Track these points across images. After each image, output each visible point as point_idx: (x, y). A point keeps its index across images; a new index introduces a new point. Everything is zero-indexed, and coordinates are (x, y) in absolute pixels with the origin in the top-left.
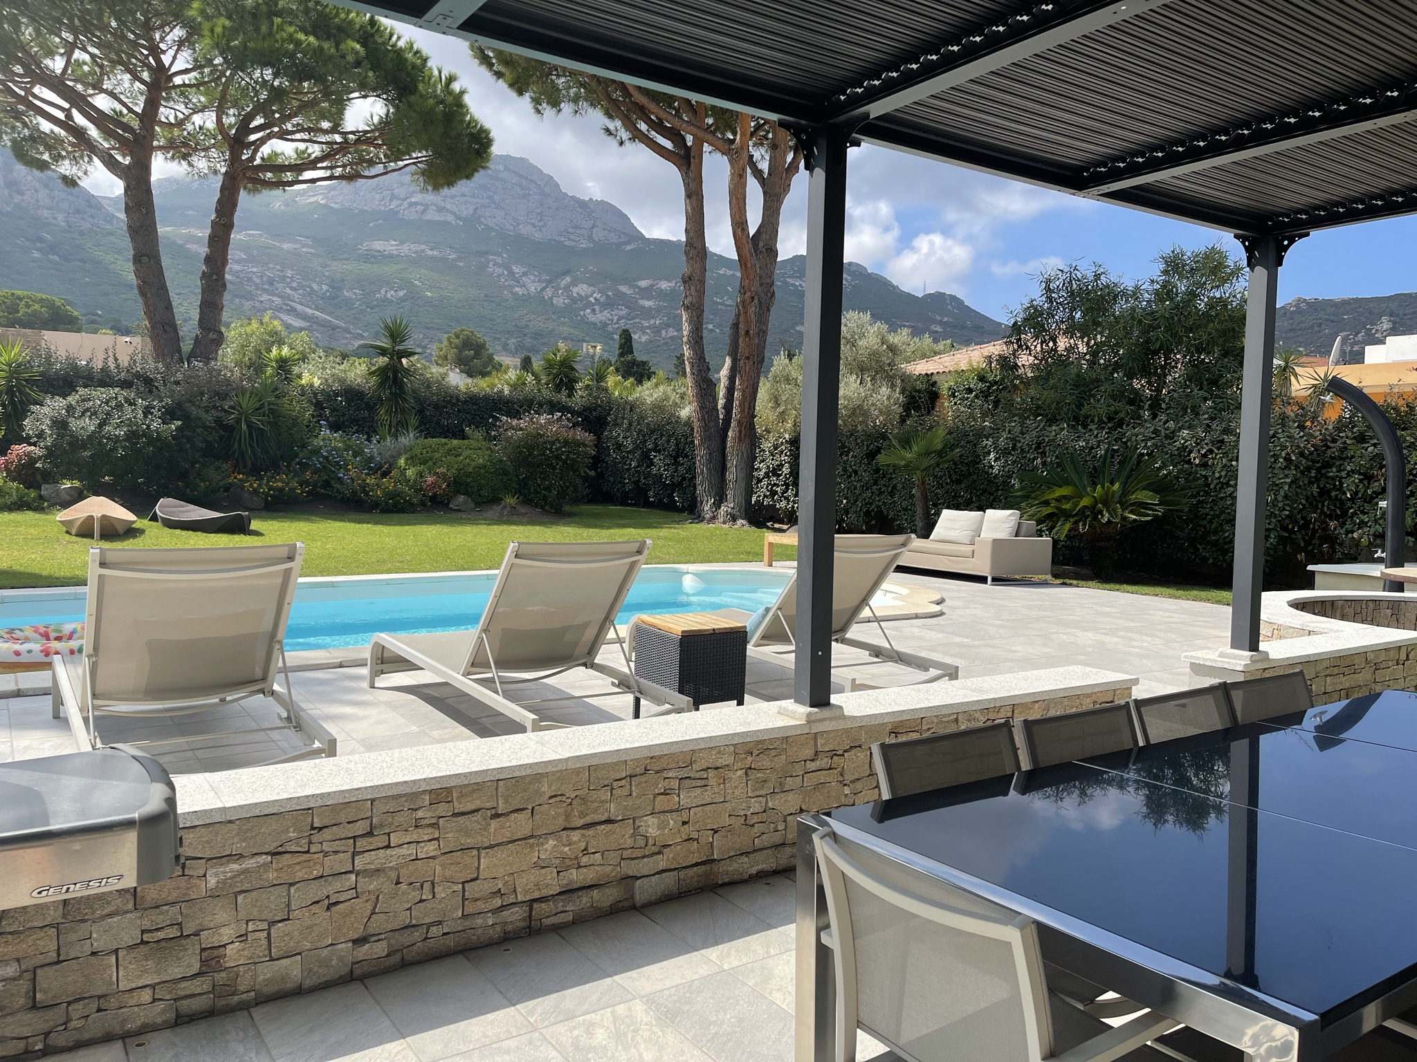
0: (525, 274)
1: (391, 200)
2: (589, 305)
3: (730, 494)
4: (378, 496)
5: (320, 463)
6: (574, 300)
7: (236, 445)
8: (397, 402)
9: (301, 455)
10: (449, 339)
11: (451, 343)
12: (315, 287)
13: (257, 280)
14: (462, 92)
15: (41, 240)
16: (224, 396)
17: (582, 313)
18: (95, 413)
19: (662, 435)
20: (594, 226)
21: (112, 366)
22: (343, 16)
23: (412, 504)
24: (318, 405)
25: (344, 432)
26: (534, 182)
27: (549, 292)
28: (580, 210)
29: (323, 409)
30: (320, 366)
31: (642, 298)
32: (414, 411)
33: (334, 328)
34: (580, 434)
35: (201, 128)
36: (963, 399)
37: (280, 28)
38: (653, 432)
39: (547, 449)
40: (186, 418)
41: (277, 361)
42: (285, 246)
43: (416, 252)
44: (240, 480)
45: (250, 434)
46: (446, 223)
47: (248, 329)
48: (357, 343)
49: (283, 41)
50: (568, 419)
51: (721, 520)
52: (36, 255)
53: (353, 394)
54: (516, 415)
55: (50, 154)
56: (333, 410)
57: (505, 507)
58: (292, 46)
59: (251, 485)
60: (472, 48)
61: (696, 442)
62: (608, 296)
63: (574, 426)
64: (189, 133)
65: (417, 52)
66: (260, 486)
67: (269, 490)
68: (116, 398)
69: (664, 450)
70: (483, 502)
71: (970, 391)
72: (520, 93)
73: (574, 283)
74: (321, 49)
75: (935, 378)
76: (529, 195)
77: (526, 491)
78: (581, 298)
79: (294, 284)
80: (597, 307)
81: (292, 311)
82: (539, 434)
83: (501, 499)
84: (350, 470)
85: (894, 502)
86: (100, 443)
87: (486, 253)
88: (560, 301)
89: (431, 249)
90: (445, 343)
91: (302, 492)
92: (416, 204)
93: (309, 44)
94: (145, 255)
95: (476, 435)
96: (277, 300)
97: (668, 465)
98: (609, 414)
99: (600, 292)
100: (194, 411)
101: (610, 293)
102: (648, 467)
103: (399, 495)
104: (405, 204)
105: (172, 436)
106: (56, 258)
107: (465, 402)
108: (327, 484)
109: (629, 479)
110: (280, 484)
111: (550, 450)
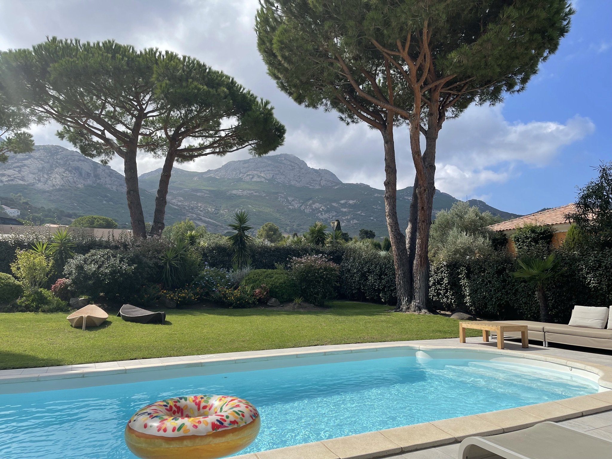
0: (293, 200)
1: (240, 174)
2: (320, 212)
3: (417, 295)
4: (232, 300)
5: (204, 283)
6: (313, 210)
7: (164, 276)
8: (242, 252)
9: (195, 279)
10: (263, 228)
11: (264, 229)
12: (209, 209)
13: (187, 208)
14: (272, 108)
15: (106, 196)
16: (159, 252)
17: (317, 215)
18: (97, 262)
19: (372, 264)
20: (321, 179)
21: (111, 239)
22: (219, 78)
23: (249, 303)
24: (204, 255)
25: (216, 267)
26: (296, 163)
27: (303, 208)
28: (315, 174)
29: (207, 257)
30: (208, 238)
31: (342, 208)
32: (250, 256)
33: (217, 226)
34: (332, 265)
35: (160, 137)
36: (523, 242)
37: (192, 83)
38: (367, 263)
39: (316, 273)
40: (140, 263)
41: (190, 237)
42: (198, 194)
43: (249, 194)
44: (165, 293)
45: (171, 270)
46: (261, 182)
47: (180, 225)
48: (226, 231)
49: (193, 89)
50: (325, 257)
51: (413, 309)
52: (104, 202)
53: (220, 249)
54: (299, 256)
55: (96, 151)
56: (212, 257)
57: (295, 304)
58: (196, 91)
59: (170, 296)
60: (277, 83)
61: (396, 267)
62: (328, 208)
63: (328, 261)
64: (155, 140)
65: (252, 95)
66: (174, 296)
67: (179, 298)
68: (107, 254)
69: (374, 272)
70: (284, 301)
71: (527, 238)
72: (300, 103)
73: (313, 203)
74: (209, 92)
75: (505, 233)
76: (295, 169)
77: (305, 295)
78: (317, 209)
79: (202, 209)
80: (323, 213)
81: (200, 220)
82: (311, 265)
83: (293, 300)
84: (218, 286)
85: (517, 299)
86: (98, 276)
87: (277, 193)
88: (308, 211)
89: (256, 193)
90: (262, 229)
91: (195, 299)
92: (250, 175)
93: (204, 89)
94: (132, 190)
95: (280, 267)
96: (195, 216)
97: (376, 279)
98: (343, 255)
99: (324, 206)
100: (145, 260)
101: (328, 207)
102: (365, 280)
103: (242, 299)
104: (245, 175)
105: (132, 272)
106: (112, 203)
107: (274, 251)
108: (207, 294)
109: (355, 287)
110: (184, 295)
111: (318, 273)
